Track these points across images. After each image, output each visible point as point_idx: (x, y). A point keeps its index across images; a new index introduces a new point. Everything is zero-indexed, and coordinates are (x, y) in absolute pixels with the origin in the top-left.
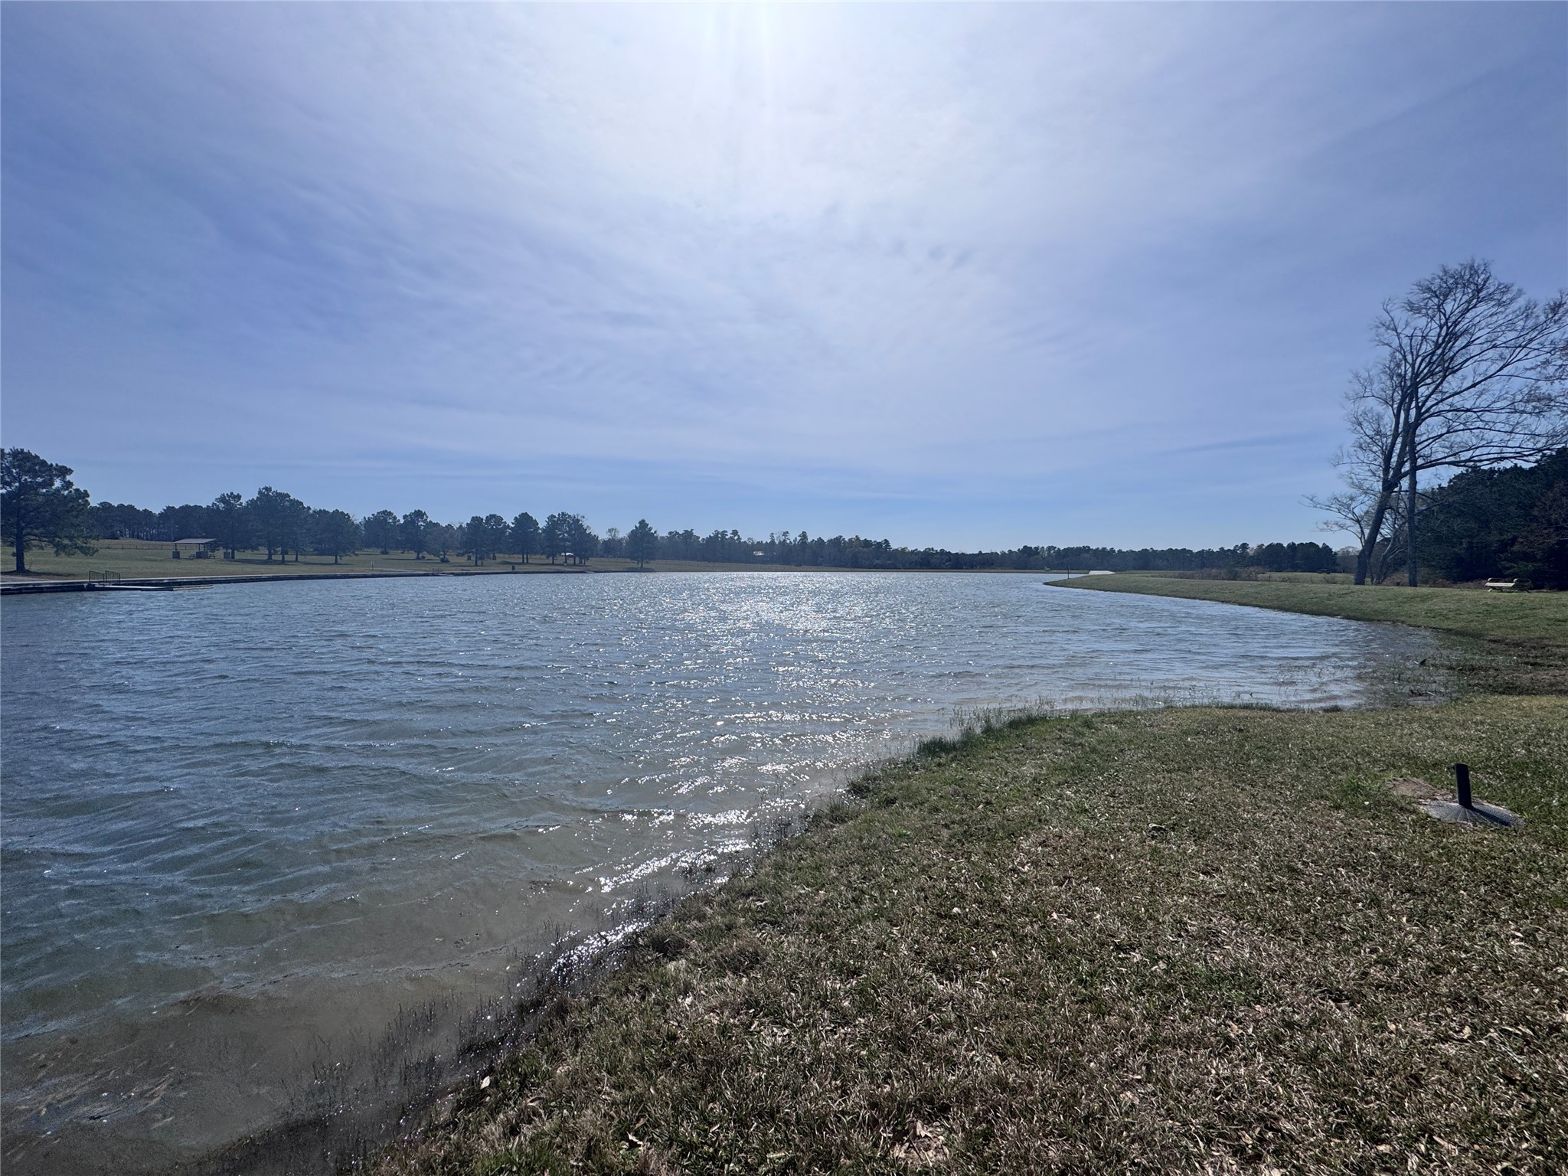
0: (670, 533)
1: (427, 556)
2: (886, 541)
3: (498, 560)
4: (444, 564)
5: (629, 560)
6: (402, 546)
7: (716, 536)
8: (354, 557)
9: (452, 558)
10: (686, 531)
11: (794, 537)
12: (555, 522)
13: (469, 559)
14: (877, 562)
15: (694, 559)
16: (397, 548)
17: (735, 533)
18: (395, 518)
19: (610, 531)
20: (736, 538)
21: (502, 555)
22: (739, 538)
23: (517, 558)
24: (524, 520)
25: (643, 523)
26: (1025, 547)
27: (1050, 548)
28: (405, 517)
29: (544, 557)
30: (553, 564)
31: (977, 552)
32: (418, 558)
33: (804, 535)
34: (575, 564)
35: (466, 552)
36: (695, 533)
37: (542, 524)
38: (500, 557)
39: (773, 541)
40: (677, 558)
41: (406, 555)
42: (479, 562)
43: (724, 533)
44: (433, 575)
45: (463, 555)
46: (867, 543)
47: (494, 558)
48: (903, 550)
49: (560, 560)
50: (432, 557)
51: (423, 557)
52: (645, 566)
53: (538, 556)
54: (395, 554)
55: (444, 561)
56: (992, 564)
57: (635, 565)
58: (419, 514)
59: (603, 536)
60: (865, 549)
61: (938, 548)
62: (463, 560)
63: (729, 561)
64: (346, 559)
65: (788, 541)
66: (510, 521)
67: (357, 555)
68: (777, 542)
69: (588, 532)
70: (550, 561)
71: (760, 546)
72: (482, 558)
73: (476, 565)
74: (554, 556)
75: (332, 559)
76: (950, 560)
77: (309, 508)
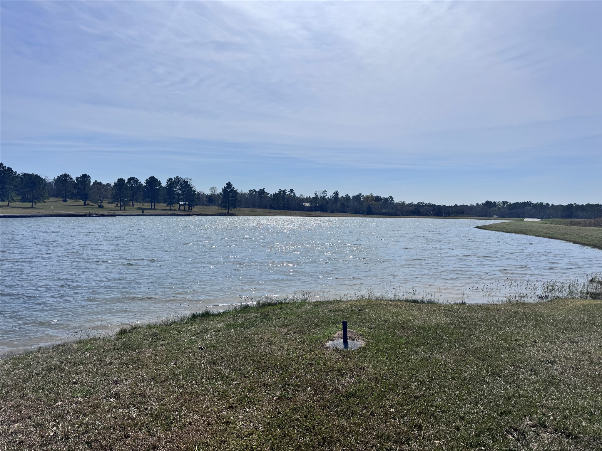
0: (250, 191)
1: (91, 204)
2: (391, 197)
3: (135, 207)
4: (101, 209)
5: (220, 208)
6: (74, 197)
7: (280, 193)
8: (43, 204)
9: (105, 204)
10: (261, 190)
11: (329, 194)
12: (173, 183)
13: (117, 205)
14: (384, 211)
15: (266, 207)
16: (72, 198)
17: (292, 191)
18: (71, 179)
19: (211, 188)
20: (292, 194)
21: (138, 203)
22: (294, 195)
23: (147, 205)
24: (153, 181)
25: (229, 184)
26: (487, 202)
27: (504, 203)
28: (77, 178)
29: (165, 205)
30: (171, 210)
31: (453, 205)
32: (85, 205)
33: (337, 193)
34: (185, 210)
35: (114, 202)
36: (266, 191)
37: (164, 184)
38: (137, 205)
39: (316, 198)
40: (254, 207)
41: (77, 203)
42: (122, 208)
43: (285, 191)
44: (90, 216)
45: (112, 203)
46: (378, 199)
47: (133, 205)
48: (403, 203)
49: (176, 206)
50: (93, 204)
51: (88, 204)
52: (230, 212)
53: (161, 204)
54: (71, 202)
55: (101, 207)
56: (463, 213)
57: (223, 211)
58: (85, 176)
59: (207, 192)
60: (376, 203)
61: (427, 202)
62: (113, 206)
63: (288, 208)
64: (38, 205)
65: (327, 197)
66: (143, 181)
67: (45, 202)
68: (319, 197)
69: (193, 189)
70: (169, 208)
71: (308, 199)
72: (124, 206)
73: (120, 209)
74: (171, 205)
75: (29, 204)
76: (434, 210)
77: (16, 172)
